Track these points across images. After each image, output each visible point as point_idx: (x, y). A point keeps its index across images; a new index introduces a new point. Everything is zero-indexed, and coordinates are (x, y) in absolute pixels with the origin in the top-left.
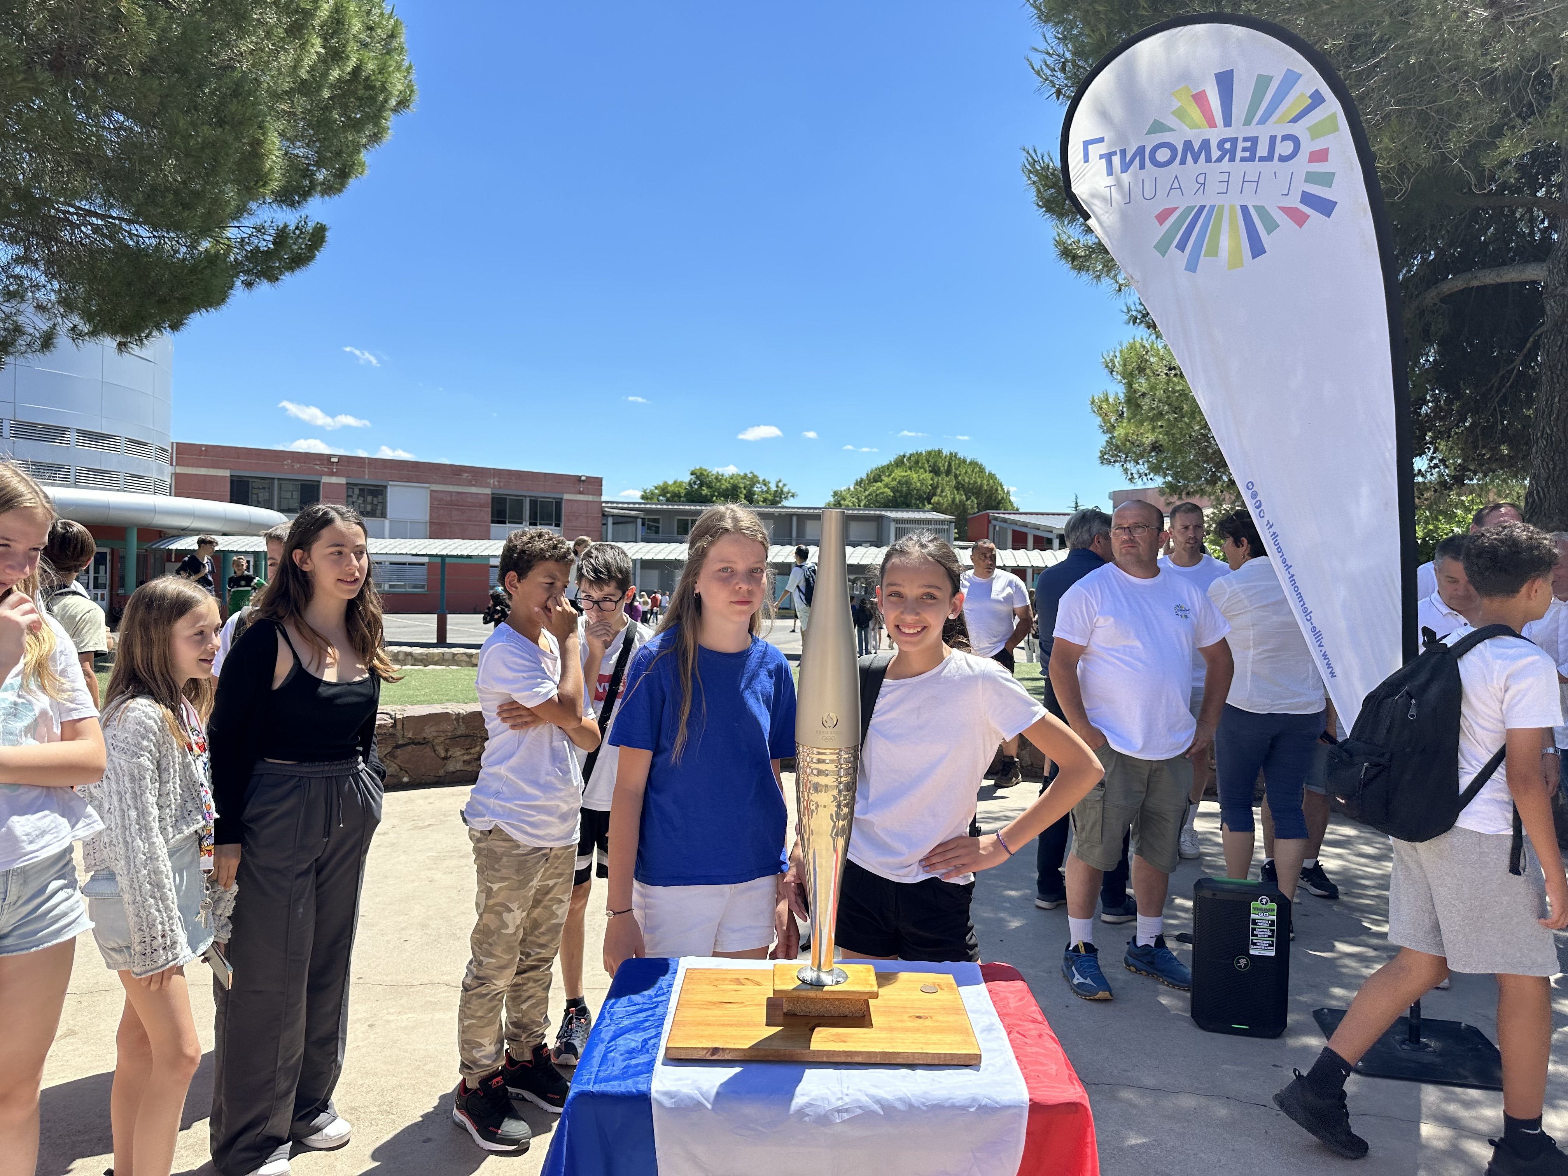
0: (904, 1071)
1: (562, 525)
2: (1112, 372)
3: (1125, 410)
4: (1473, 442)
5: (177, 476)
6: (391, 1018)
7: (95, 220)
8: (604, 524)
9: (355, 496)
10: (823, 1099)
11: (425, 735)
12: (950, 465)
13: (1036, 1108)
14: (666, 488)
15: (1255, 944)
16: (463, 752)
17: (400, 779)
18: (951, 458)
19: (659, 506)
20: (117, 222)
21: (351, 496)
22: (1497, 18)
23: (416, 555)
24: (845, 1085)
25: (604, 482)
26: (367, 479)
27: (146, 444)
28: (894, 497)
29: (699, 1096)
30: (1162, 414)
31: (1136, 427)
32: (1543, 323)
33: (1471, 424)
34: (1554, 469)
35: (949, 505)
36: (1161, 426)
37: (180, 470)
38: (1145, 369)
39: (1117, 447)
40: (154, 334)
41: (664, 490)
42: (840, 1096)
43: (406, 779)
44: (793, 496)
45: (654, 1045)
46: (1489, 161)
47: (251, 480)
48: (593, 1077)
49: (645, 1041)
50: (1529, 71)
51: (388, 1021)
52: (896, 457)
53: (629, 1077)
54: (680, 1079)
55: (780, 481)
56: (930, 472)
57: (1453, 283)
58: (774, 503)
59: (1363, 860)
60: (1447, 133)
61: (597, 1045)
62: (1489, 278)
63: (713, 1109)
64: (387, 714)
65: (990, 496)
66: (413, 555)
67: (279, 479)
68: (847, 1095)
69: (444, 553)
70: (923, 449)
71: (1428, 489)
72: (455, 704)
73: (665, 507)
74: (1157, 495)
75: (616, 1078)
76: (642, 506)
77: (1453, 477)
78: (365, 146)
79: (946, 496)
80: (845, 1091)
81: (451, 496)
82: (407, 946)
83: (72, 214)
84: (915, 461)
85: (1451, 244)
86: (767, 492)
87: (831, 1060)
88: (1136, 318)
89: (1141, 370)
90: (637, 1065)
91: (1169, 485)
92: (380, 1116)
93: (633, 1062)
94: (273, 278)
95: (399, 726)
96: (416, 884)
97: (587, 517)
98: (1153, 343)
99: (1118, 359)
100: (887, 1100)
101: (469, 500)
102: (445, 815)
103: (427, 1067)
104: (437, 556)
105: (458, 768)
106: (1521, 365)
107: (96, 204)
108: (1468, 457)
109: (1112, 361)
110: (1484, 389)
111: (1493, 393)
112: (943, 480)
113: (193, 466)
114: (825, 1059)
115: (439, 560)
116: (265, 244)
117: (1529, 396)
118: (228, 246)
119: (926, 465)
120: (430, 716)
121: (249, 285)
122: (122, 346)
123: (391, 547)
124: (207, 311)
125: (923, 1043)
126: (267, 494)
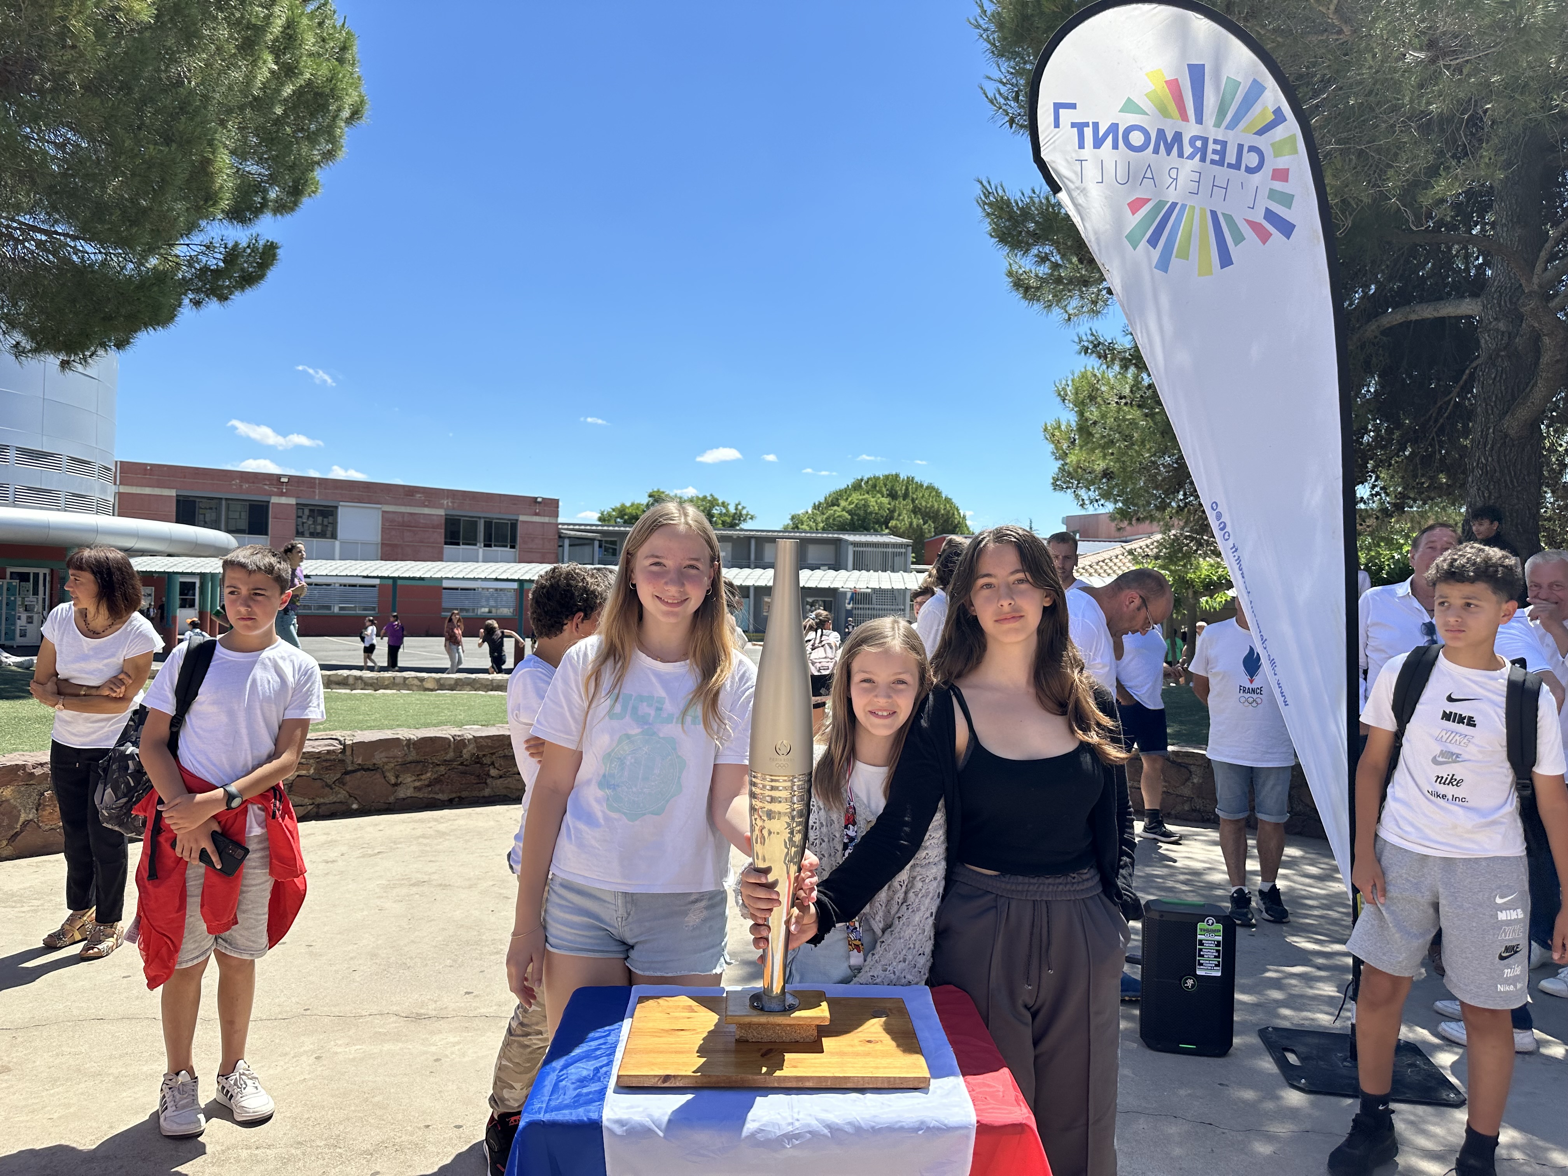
0: (854, 1096)
1: (517, 547)
2: (1064, 400)
3: (1077, 437)
4: (1413, 471)
5: (120, 496)
6: (339, 1050)
7: (39, 236)
8: (560, 546)
9: (305, 517)
10: (774, 1124)
11: (374, 761)
12: (907, 489)
13: (983, 1129)
14: (624, 510)
15: (1201, 964)
16: (414, 778)
17: (349, 806)
18: (908, 482)
19: (617, 528)
20: (62, 238)
21: (301, 517)
22: (1433, 61)
23: (367, 577)
24: (796, 1110)
25: (560, 504)
26: (317, 499)
27: (88, 463)
28: (852, 519)
29: (651, 1123)
30: (1113, 442)
31: (1088, 454)
32: (1478, 356)
33: (1411, 453)
34: (1489, 497)
35: (906, 529)
36: (1112, 454)
37: (124, 489)
38: (1096, 398)
39: (1069, 473)
40: (99, 353)
41: (621, 512)
42: (790, 1121)
43: (355, 806)
44: (751, 518)
45: (605, 1073)
46: (1426, 200)
47: (198, 500)
48: (544, 1105)
49: (597, 1070)
50: (1463, 113)
51: (337, 1053)
52: (853, 481)
53: (581, 1106)
54: (632, 1107)
55: (739, 504)
56: (888, 495)
57: (1393, 317)
58: (732, 526)
59: (1307, 881)
60: (1385, 172)
61: (548, 1074)
62: (1427, 312)
63: (665, 1137)
64: (336, 739)
65: (946, 521)
66: (364, 577)
67: (226, 499)
68: (798, 1120)
69: (396, 575)
70: (881, 473)
71: (1370, 516)
72: (406, 730)
73: (622, 529)
74: (1108, 520)
75: (567, 1107)
76: (600, 528)
77: (1395, 505)
78: (318, 163)
79: (903, 520)
80: (796, 1116)
81: (403, 517)
82: (356, 976)
83: (16, 229)
84: (873, 485)
85: (1390, 278)
86: (726, 515)
87: (783, 1085)
88: (1087, 348)
89: (1092, 398)
90: (588, 1094)
91: (1121, 511)
92: (327, 1150)
93: (585, 1090)
94: (223, 298)
95: (348, 752)
96: (365, 913)
97: (543, 539)
98: (1104, 372)
99: (1070, 388)
100: (837, 1124)
101: (422, 521)
102: (395, 843)
103: (376, 1099)
104: (388, 578)
105: (409, 795)
106: (1458, 397)
107: (40, 220)
108: (1408, 485)
109: (1064, 389)
110: (1422, 419)
111: (1431, 423)
112: (900, 503)
113: (137, 486)
114: (776, 1085)
115: (390, 582)
116: (215, 262)
117: (1465, 426)
118: (177, 263)
119: (884, 489)
120: (380, 741)
121: (197, 303)
122: (65, 364)
123: (341, 568)
124: (154, 329)
125: (872, 1067)
126: (214, 515)
